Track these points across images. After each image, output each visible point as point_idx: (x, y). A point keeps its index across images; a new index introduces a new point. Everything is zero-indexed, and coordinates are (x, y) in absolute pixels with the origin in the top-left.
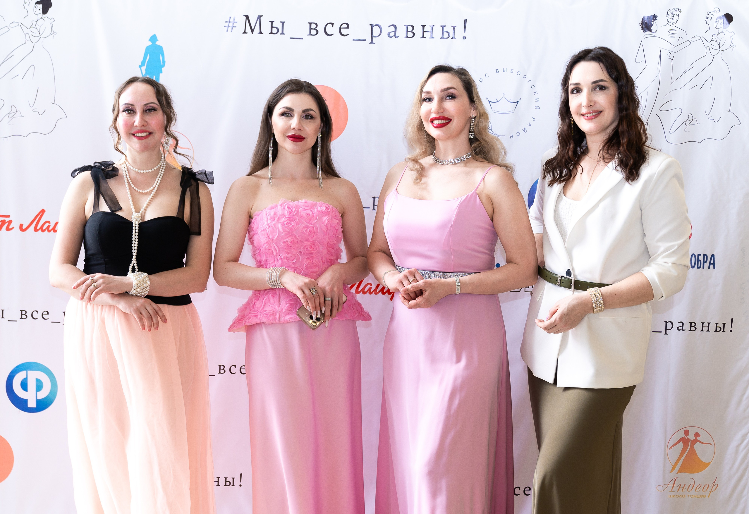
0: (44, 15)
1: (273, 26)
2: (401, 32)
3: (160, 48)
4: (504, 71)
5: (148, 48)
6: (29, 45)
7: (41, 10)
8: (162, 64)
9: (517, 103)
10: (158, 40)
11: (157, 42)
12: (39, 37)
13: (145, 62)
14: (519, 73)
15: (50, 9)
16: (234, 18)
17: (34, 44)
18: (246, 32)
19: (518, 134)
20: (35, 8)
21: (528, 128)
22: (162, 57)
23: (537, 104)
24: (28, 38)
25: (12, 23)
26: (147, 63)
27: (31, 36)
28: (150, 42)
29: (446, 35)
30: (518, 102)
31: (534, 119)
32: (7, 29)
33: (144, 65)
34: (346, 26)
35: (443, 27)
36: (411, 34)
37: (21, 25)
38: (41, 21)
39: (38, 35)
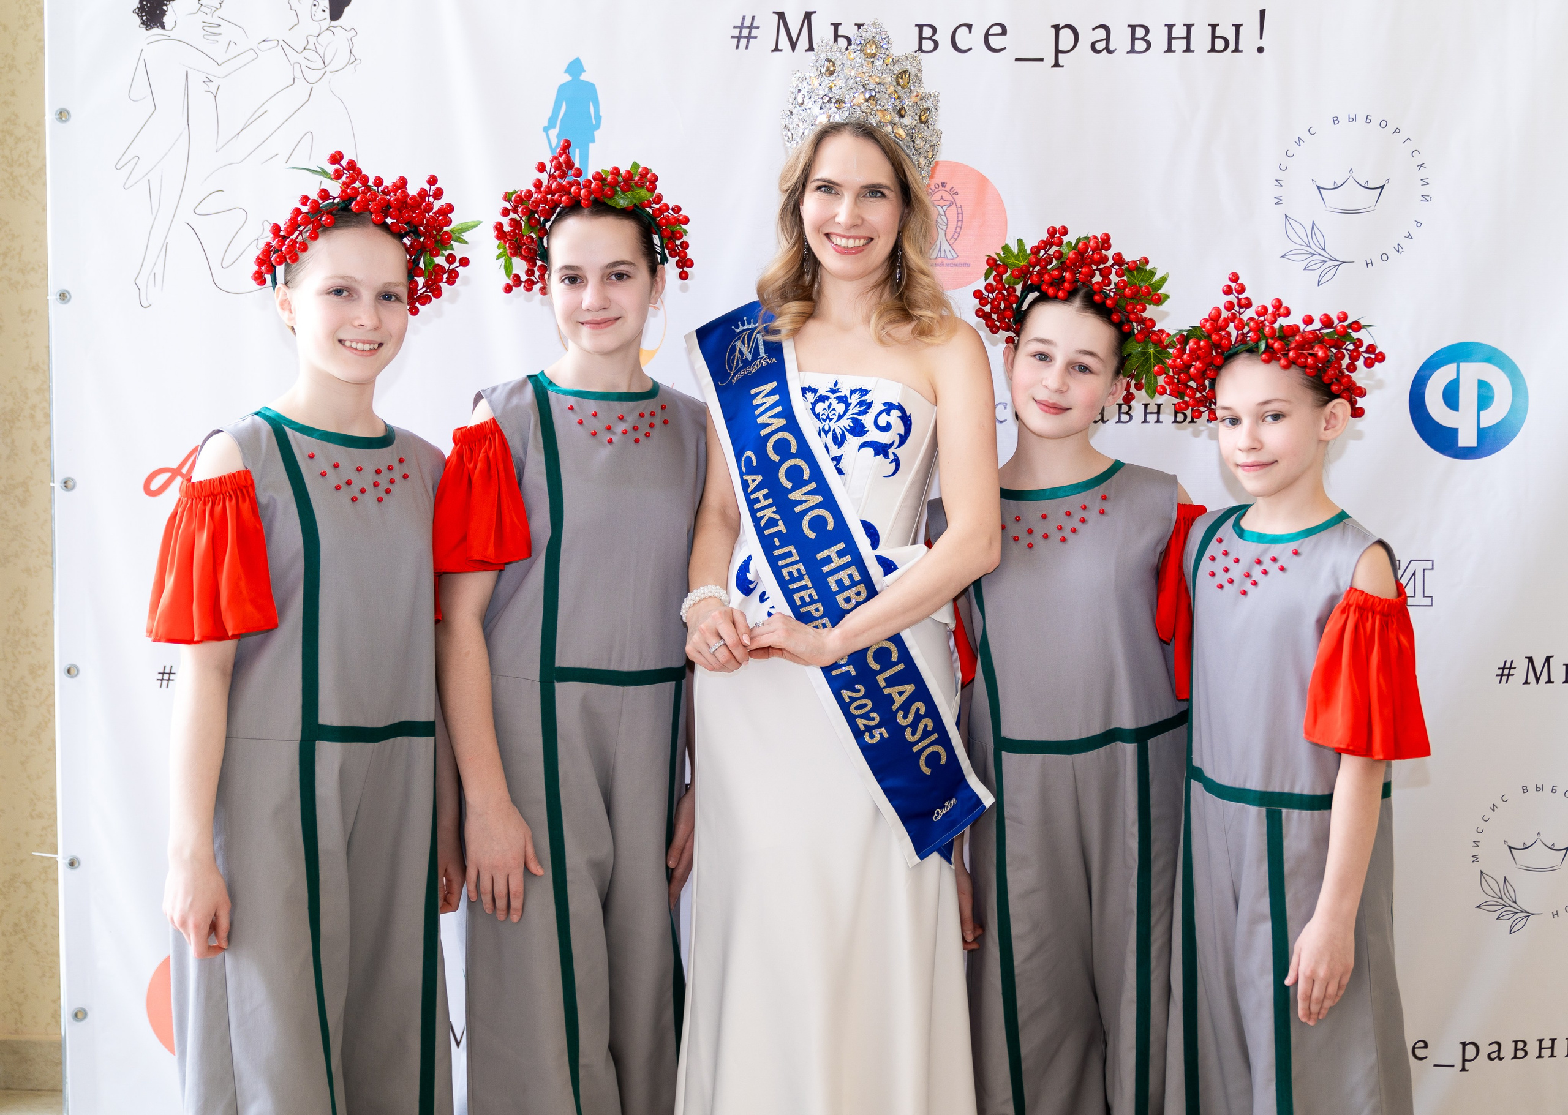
0: (334, 23)
1: (839, 34)
2: (1120, 39)
3: (590, 89)
4: (1352, 119)
5: (562, 89)
6: (302, 88)
7: (328, 11)
8: (594, 122)
9: (1380, 189)
10: (584, 71)
11: (583, 74)
12: (323, 71)
13: (557, 120)
14: (1384, 124)
15: (347, 10)
16: (753, 18)
17: (311, 86)
18: (780, 48)
19: (1384, 257)
20: (313, 7)
21: (1405, 243)
22: (594, 107)
23: (1425, 190)
24: (298, 74)
25: (264, 41)
26: (561, 122)
27: (305, 69)
28: (567, 75)
29: (1220, 44)
30: (1382, 187)
31: (1419, 224)
32: (252, 55)
33: (554, 127)
34: (998, 30)
35: (1214, 27)
36: (1143, 45)
37: (284, 44)
38: (327, 36)
39: (321, 65)
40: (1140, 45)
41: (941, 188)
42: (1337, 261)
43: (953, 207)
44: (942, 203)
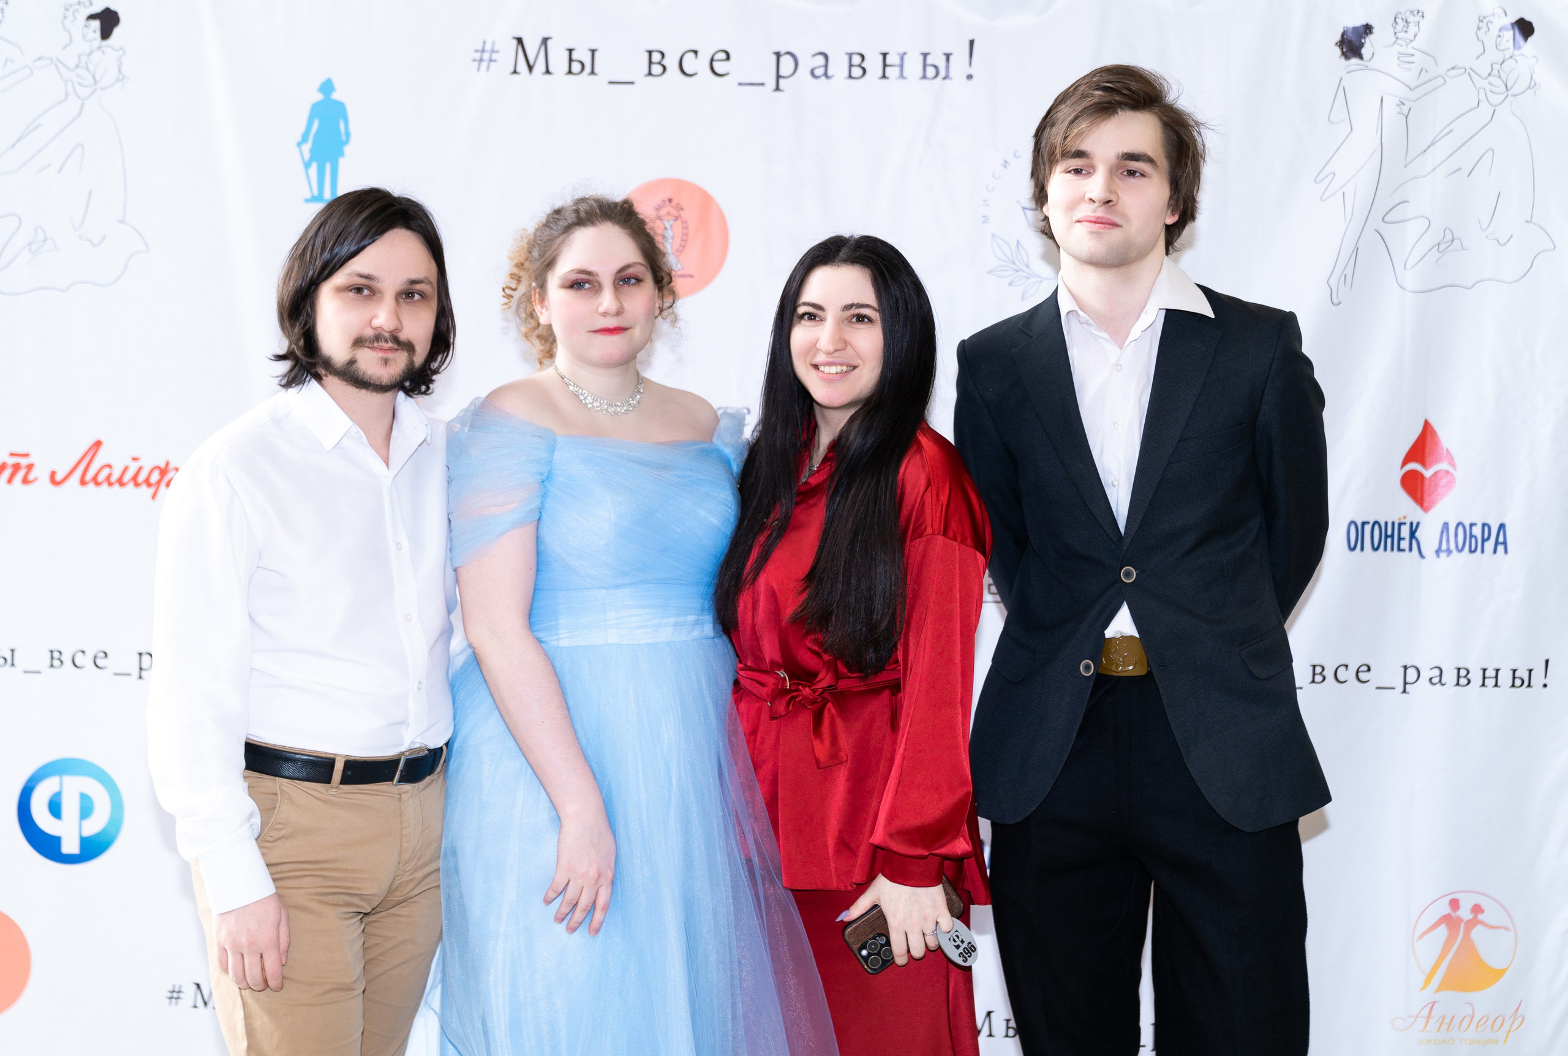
0: (103, 42)
1: (573, 58)
2: (838, 66)
3: (340, 107)
5: (315, 107)
6: (73, 103)
7: (99, 32)
10: (335, 90)
11: (334, 93)
12: (96, 90)
13: (310, 136)
15: (116, 30)
16: (494, 42)
17: (82, 101)
18: (518, 71)
20: (85, 28)
22: (344, 124)
24: (71, 90)
25: (39, 59)
26: (313, 137)
27: (76, 86)
28: (319, 94)
29: (931, 72)
32: (27, 72)
33: (307, 142)
34: (723, 56)
35: (925, 55)
36: (859, 72)
37: (59, 64)
38: (97, 55)
39: (91, 81)
40: (857, 72)
41: (667, 203)
42: (1039, 277)
43: (679, 222)
44: (668, 217)
